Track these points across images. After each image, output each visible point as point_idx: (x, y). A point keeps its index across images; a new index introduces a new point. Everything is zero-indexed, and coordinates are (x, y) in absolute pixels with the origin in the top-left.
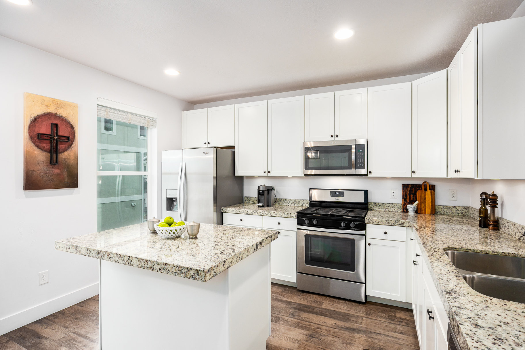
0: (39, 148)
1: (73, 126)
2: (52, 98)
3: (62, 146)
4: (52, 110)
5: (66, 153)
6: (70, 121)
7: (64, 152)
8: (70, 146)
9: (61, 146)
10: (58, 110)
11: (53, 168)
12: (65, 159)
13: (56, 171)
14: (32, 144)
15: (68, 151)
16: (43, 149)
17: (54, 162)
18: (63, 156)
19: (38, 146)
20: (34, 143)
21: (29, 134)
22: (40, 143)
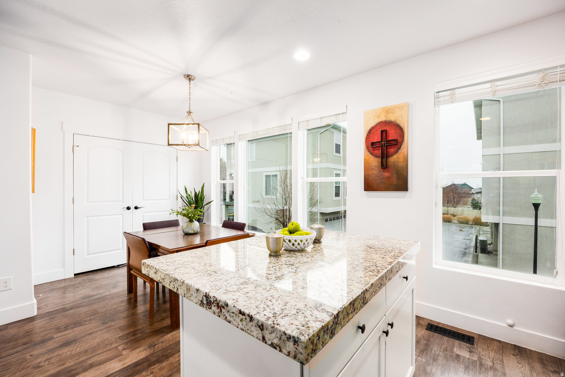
0: (373, 155)
1: (402, 127)
2: (383, 108)
3: (392, 149)
4: (383, 119)
5: (395, 157)
6: (399, 123)
7: (393, 155)
8: (399, 148)
9: (390, 150)
10: (387, 117)
11: (384, 171)
12: (394, 162)
13: (387, 174)
14: (368, 152)
15: (397, 154)
16: (376, 156)
17: (384, 166)
18: (393, 159)
19: (372, 154)
20: (369, 152)
21: (366, 145)
22: (374, 150)
